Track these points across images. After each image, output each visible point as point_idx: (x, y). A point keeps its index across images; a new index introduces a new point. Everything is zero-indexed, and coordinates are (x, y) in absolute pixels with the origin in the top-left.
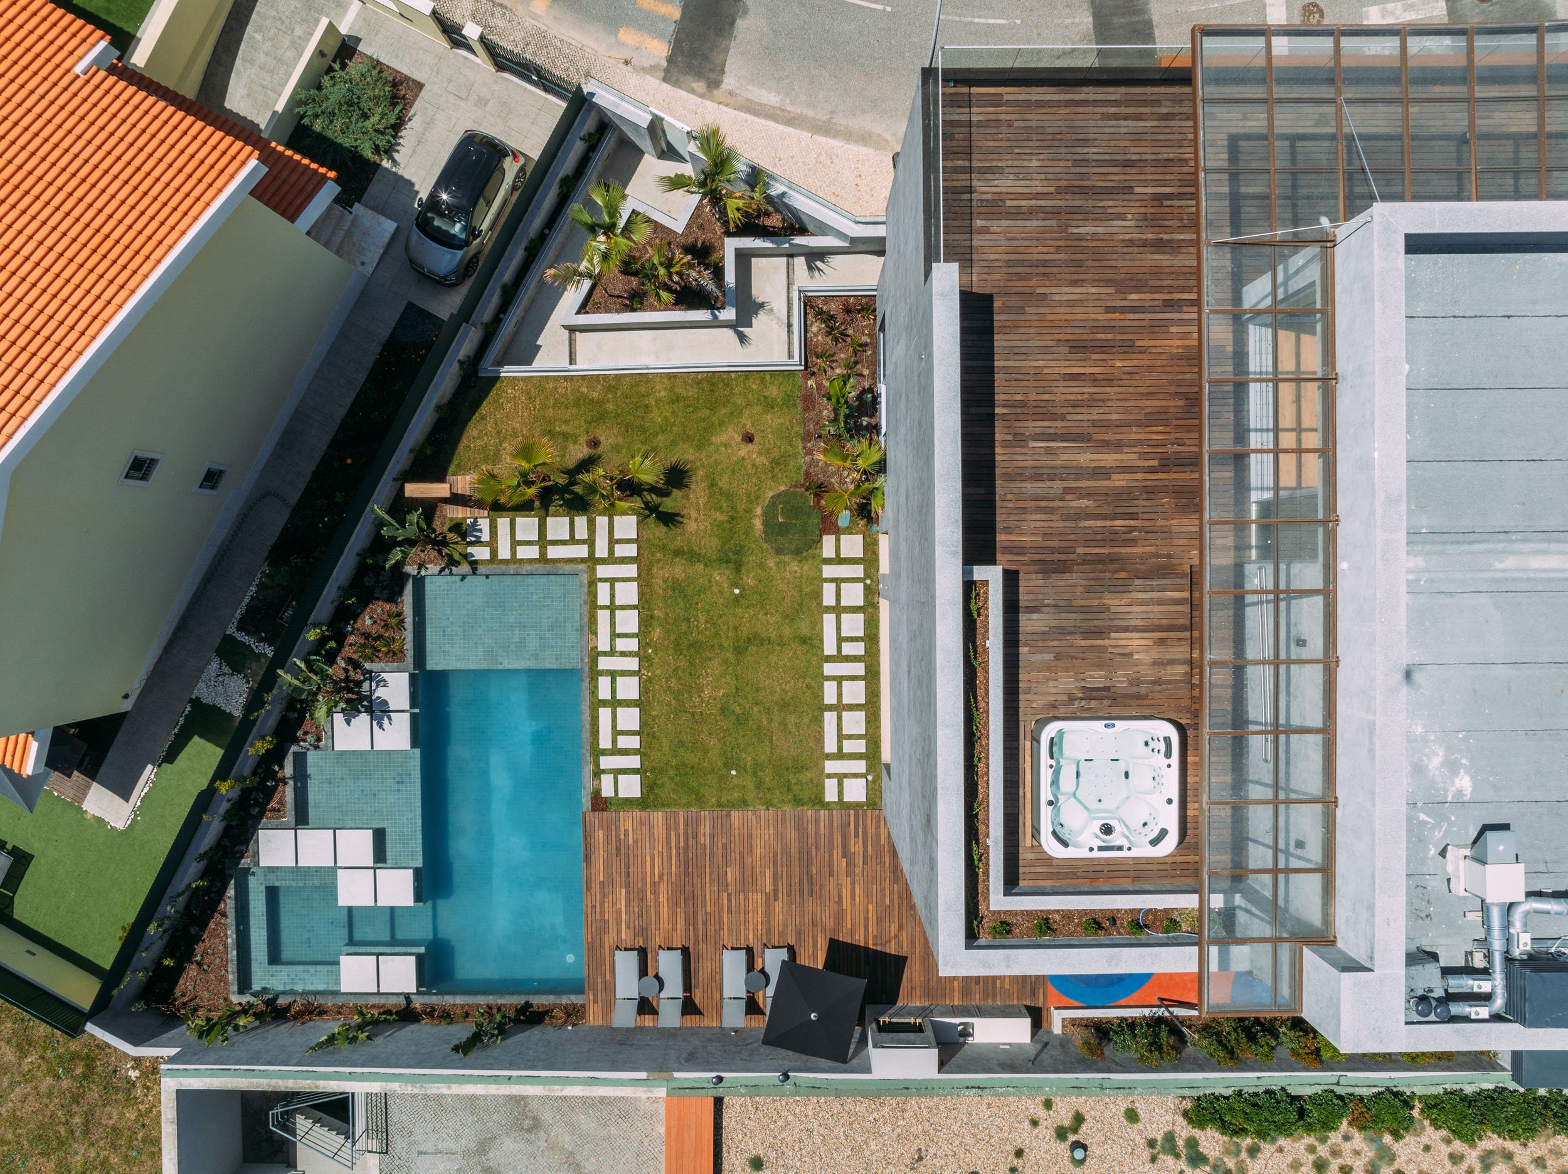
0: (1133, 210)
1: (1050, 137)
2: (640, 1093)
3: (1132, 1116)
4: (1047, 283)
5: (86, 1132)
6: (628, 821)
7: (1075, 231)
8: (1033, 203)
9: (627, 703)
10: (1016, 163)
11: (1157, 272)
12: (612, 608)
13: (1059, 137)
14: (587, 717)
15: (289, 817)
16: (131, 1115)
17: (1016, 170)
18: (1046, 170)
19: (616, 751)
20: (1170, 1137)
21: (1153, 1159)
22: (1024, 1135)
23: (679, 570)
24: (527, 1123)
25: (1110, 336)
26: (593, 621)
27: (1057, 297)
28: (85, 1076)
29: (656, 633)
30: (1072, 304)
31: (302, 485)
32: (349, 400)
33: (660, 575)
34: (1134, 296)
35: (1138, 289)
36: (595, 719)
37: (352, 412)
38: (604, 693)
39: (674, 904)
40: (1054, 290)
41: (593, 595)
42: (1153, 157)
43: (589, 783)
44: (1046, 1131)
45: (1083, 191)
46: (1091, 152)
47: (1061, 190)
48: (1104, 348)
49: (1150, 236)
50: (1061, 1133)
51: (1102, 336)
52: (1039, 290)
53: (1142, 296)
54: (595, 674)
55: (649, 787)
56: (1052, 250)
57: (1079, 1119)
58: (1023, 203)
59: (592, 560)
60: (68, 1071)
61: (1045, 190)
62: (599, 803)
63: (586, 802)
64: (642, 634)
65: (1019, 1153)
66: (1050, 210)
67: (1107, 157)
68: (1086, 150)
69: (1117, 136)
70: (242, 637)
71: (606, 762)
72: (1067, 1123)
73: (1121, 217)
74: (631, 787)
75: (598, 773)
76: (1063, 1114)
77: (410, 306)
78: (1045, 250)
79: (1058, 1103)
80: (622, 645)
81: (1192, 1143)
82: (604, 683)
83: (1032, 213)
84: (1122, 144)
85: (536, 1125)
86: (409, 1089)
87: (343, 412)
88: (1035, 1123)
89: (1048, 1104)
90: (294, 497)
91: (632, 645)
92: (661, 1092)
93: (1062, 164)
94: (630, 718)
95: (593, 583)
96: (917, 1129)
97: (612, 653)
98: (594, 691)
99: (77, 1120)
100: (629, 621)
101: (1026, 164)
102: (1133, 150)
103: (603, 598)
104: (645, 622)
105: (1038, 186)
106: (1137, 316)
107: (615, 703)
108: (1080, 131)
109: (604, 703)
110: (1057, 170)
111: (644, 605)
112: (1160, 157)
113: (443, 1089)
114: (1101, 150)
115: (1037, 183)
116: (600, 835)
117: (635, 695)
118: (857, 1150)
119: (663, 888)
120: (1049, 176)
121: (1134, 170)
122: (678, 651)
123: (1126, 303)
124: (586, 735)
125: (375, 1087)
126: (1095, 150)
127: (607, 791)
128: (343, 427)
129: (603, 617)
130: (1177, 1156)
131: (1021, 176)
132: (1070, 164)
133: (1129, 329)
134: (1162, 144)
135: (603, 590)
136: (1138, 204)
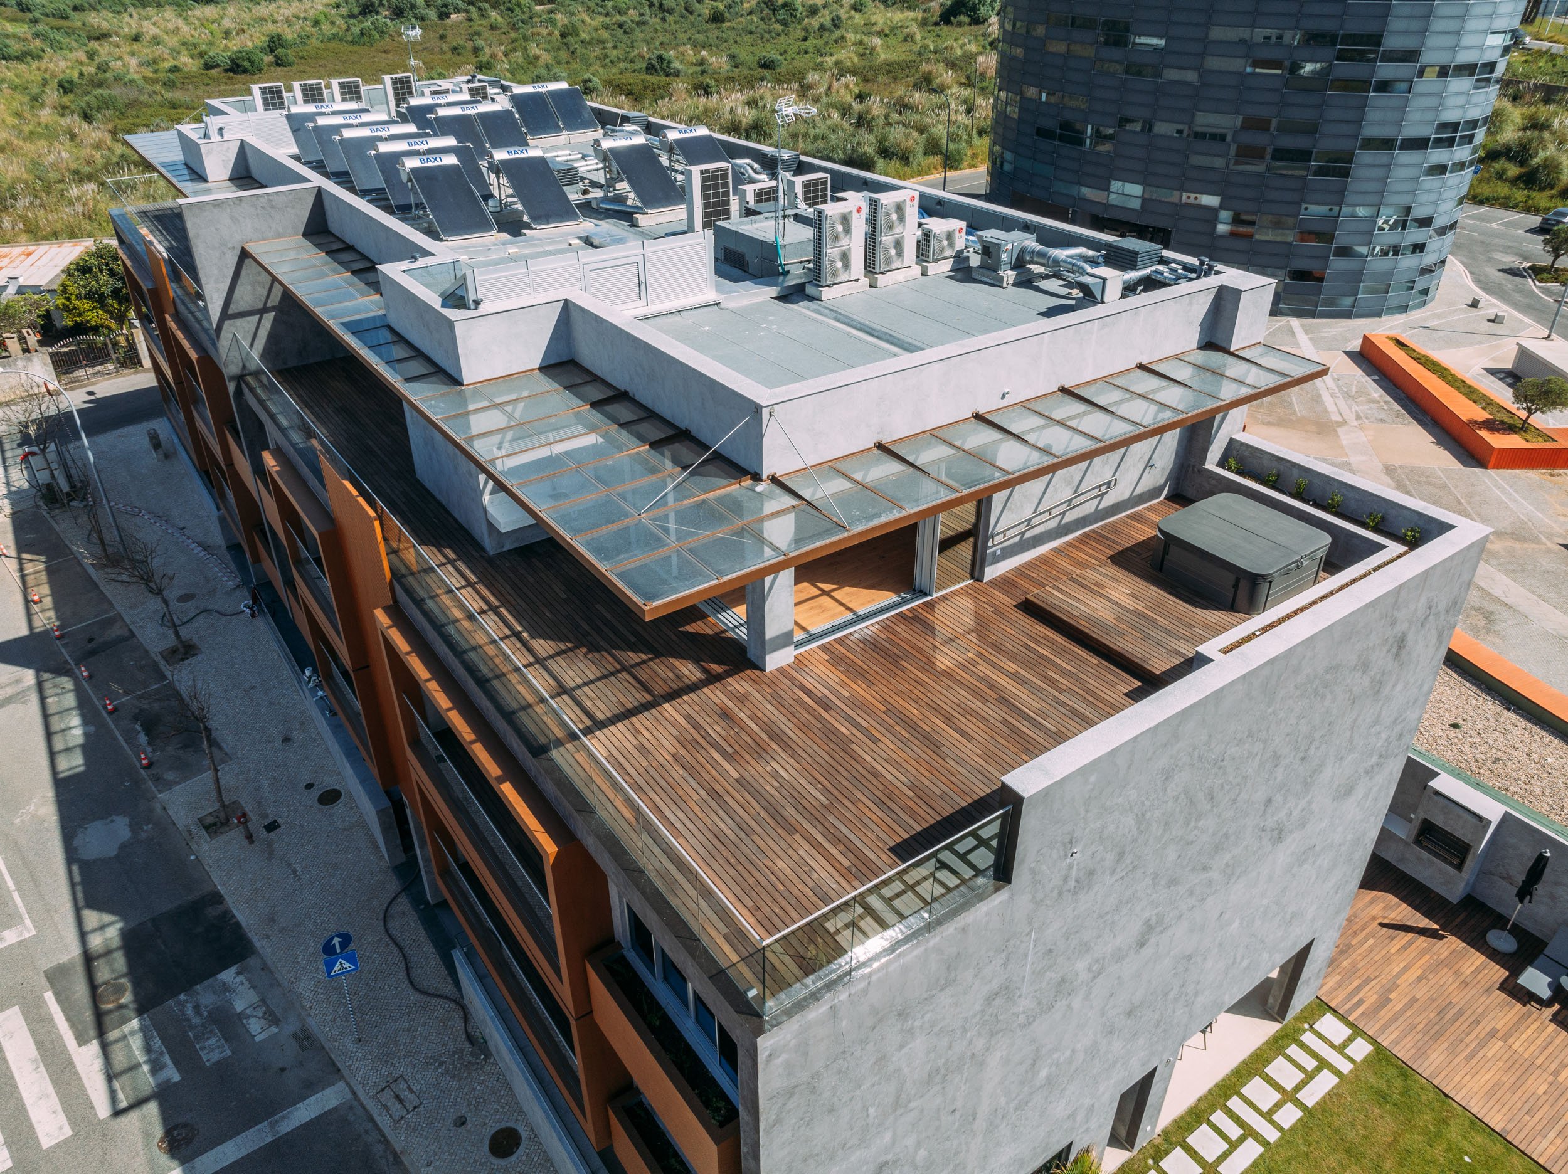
0: (760, 769)
1: (740, 868)
4: (897, 792)
7: (822, 799)
8: (827, 845)
10: (795, 880)
11: (804, 727)
13: (732, 860)
17: (804, 877)
18: (780, 853)
25: (898, 728)
27: (903, 779)
30: (898, 766)
34: (844, 730)
35: (835, 732)
40: (898, 784)
42: (690, 780)
45: (775, 813)
46: (726, 827)
47: (791, 829)
48: (911, 725)
49: (774, 746)
51: (903, 732)
52: (911, 794)
53: (837, 725)
56: (860, 805)
58: (834, 851)
61: (803, 842)
66: (820, 828)
67: (721, 812)
68: (728, 832)
69: (691, 815)
73: (775, 775)
78: (866, 810)
83: (837, 840)
84: (697, 809)
93: (761, 844)
101: (789, 872)
102: (696, 797)
105: (804, 849)
106: (859, 720)
108: (710, 847)
110: (771, 843)
112: (686, 775)
114: (718, 820)
115: (801, 852)
120: (785, 846)
121: (717, 787)
123: (855, 731)
126: (722, 825)
131: (807, 869)
132: (755, 838)
133: (879, 720)
134: (670, 780)
136: (750, 768)
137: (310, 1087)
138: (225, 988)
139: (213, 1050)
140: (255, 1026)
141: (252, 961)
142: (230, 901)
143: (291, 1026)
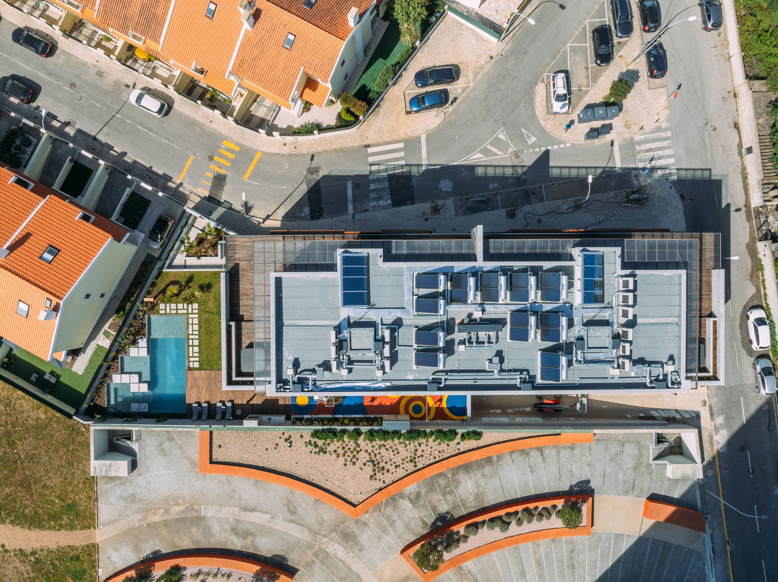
2: (193, 430)
3: (302, 436)
5: (73, 442)
6: (196, 373)
9: (196, 346)
12: (192, 324)
14: (187, 349)
15: (120, 372)
16: (83, 439)
19: (193, 357)
20: (310, 441)
21: (306, 446)
22: (278, 440)
23: (207, 315)
24: (171, 438)
26: (188, 327)
28: (72, 430)
29: (202, 330)
31: (123, 295)
32: (134, 276)
33: (203, 317)
36: (188, 349)
37: (134, 279)
38: (191, 344)
39: (206, 391)
41: (188, 321)
43: (187, 364)
44: (283, 440)
50: (286, 440)
54: (189, 339)
55: (201, 365)
57: (290, 437)
59: (188, 313)
60: (69, 429)
62: (190, 369)
63: (187, 368)
64: (199, 330)
65: (277, 444)
70: (109, 330)
71: (191, 359)
72: (288, 438)
74: (197, 365)
75: (189, 362)
76: (286, 436)
77: (148, 254)
79: (286, 434)
80: (194, 333)
81: (315, 442)
82: (191, 341)
85: (173, 439)
86: (144, 429)
87: (133, 278)
88: (280, 438)
89: (283, 434)
90: (121, 298)
91: (197, 333)
92: (198, 430)
94: (196, 349)
95: (188, 318)
96: (254, 439)
97: (192, 335)
98: (188, 343)
99: (71, 440)
100: (196, 327)
103: (190, 322)
104: (200, 327)
107: (193, 346)
109: (190, 346)
111: (200, 324)
113: (151, 429)
116: (190, 376)
117: (197, 344)
118: (242, 444)
119: (204, 388)
122: (207, 334)
124: (187, 353)
125: (137, 429)
127: (191, 366)
128: (132, 282)
129: (190, 326)
130: (312, 445)
135: (190, 320)
137: (355, 208)
138: (387, 200)
139: (372, 195)
140: (374, 203)
141: (391, 206)
142: (409, 206)
143: (370, 209)
